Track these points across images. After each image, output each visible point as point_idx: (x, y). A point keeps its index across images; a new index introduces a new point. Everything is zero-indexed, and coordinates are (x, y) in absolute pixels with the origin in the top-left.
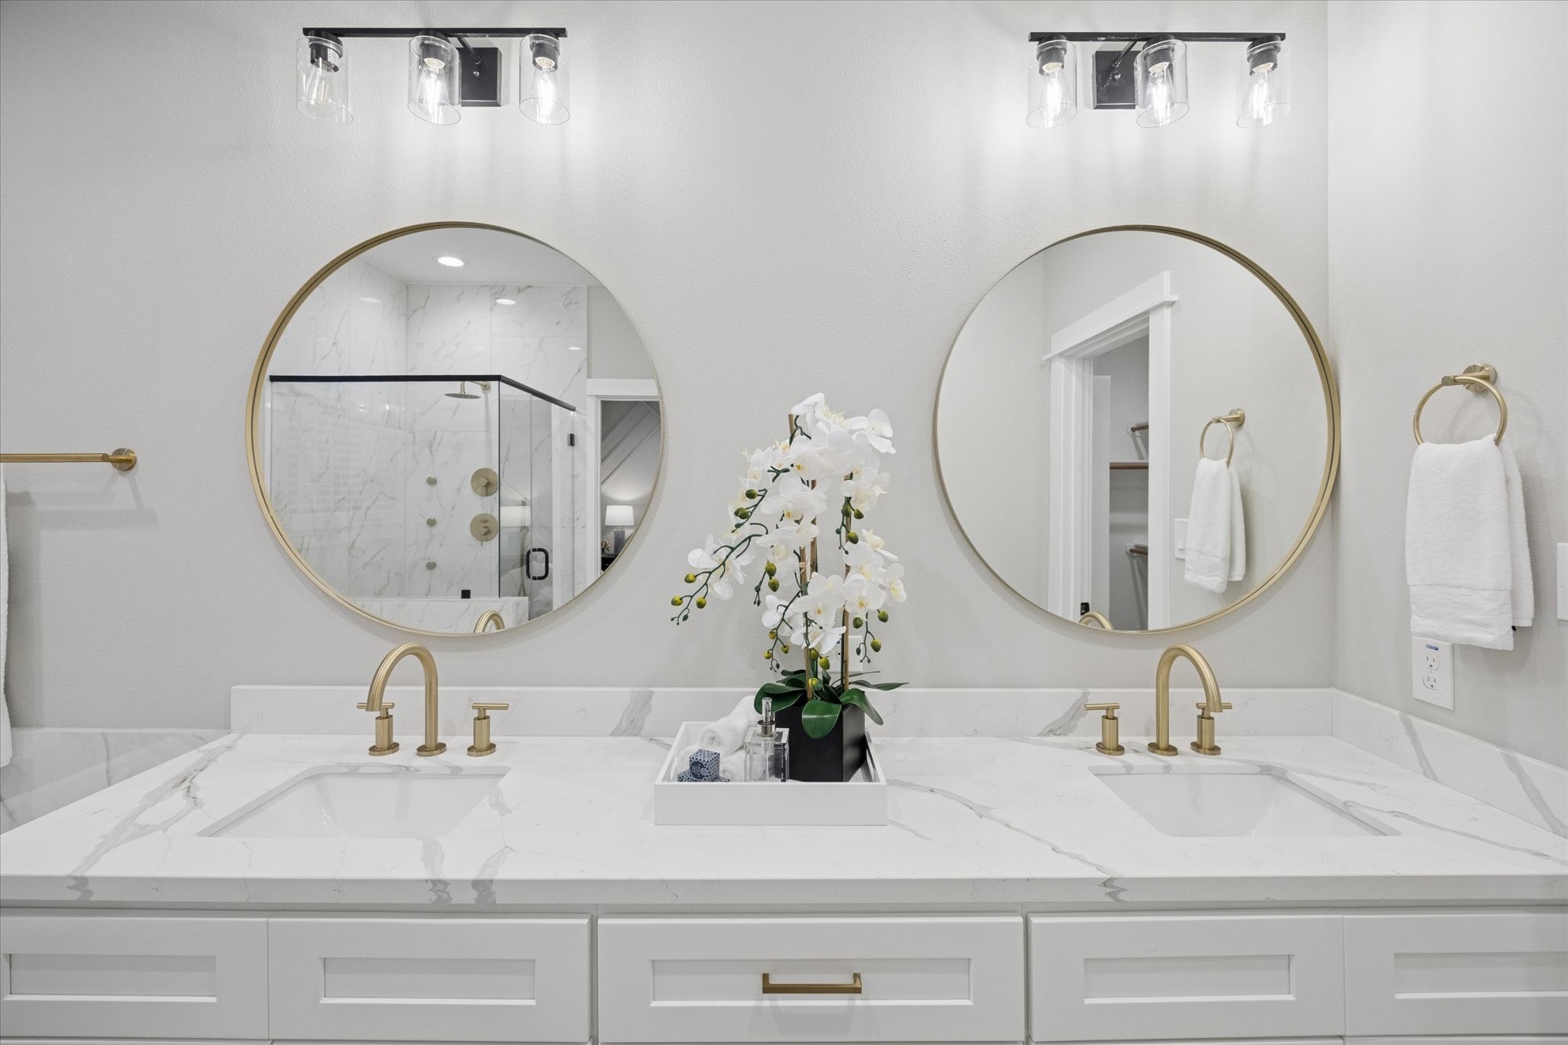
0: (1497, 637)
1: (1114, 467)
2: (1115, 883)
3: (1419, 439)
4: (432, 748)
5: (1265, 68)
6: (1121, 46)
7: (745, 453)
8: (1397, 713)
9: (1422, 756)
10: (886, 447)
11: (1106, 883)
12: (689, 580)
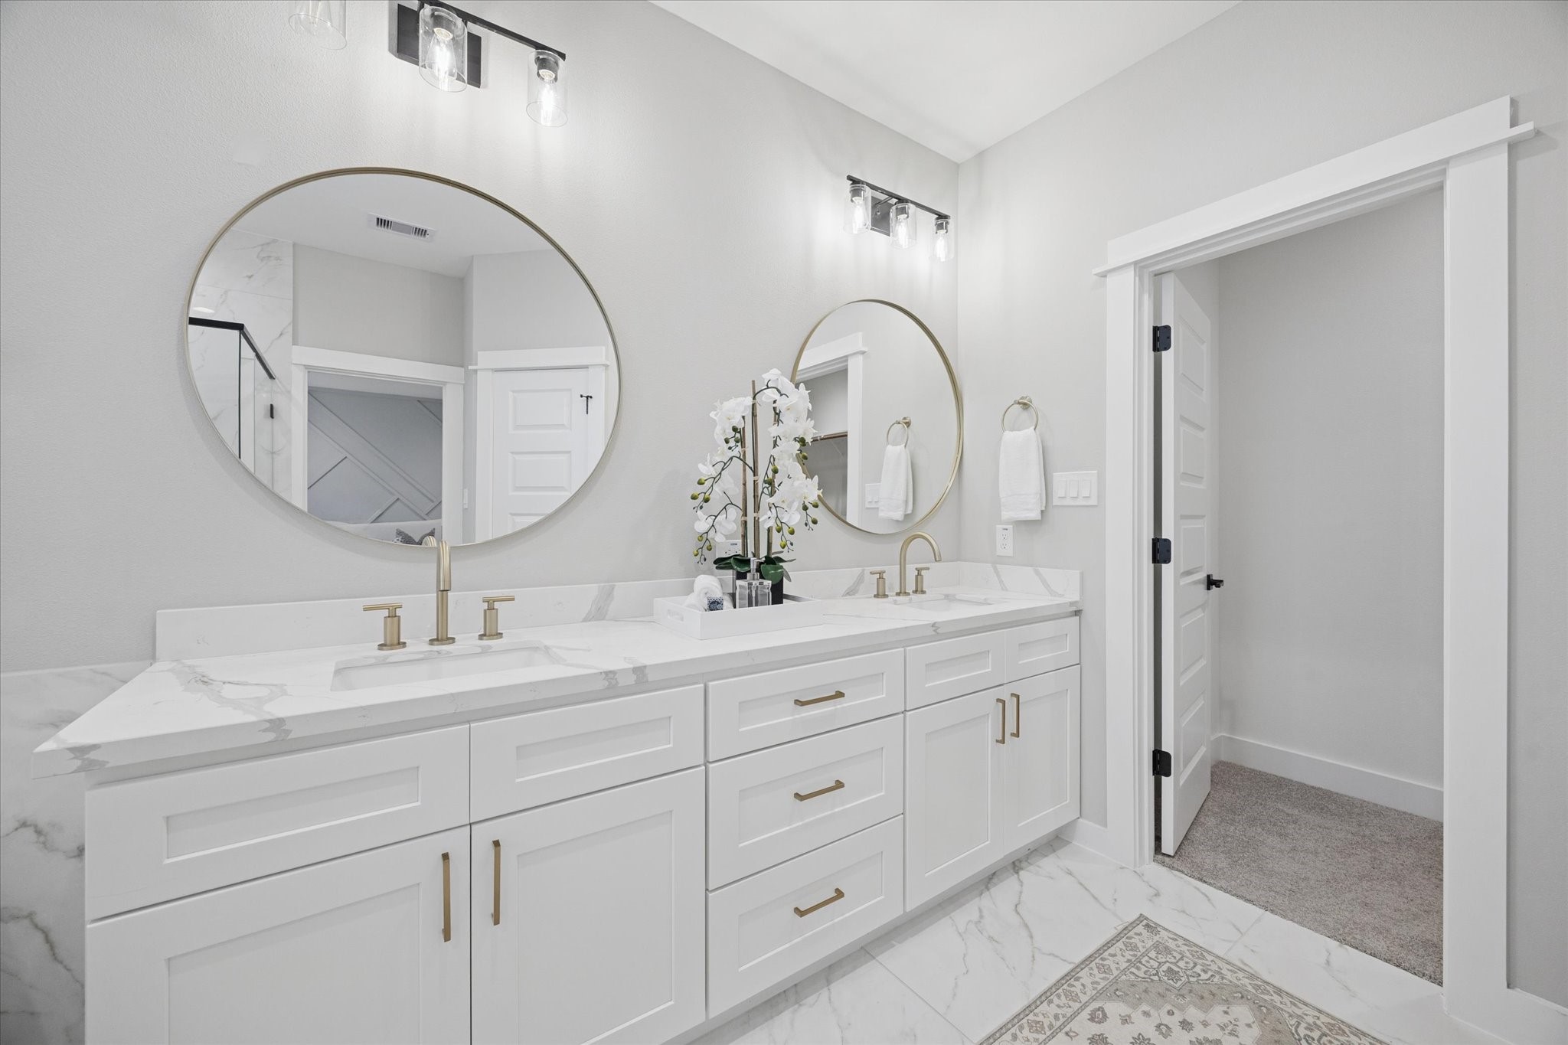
0: (1035, 515)
3: (1004, 430)
4: (442, 638)
5: (942, 232)
6: (883, 197)
8: (990, 565)
9: (1001, 582)
11: (933, 625)
12: (700, 483)
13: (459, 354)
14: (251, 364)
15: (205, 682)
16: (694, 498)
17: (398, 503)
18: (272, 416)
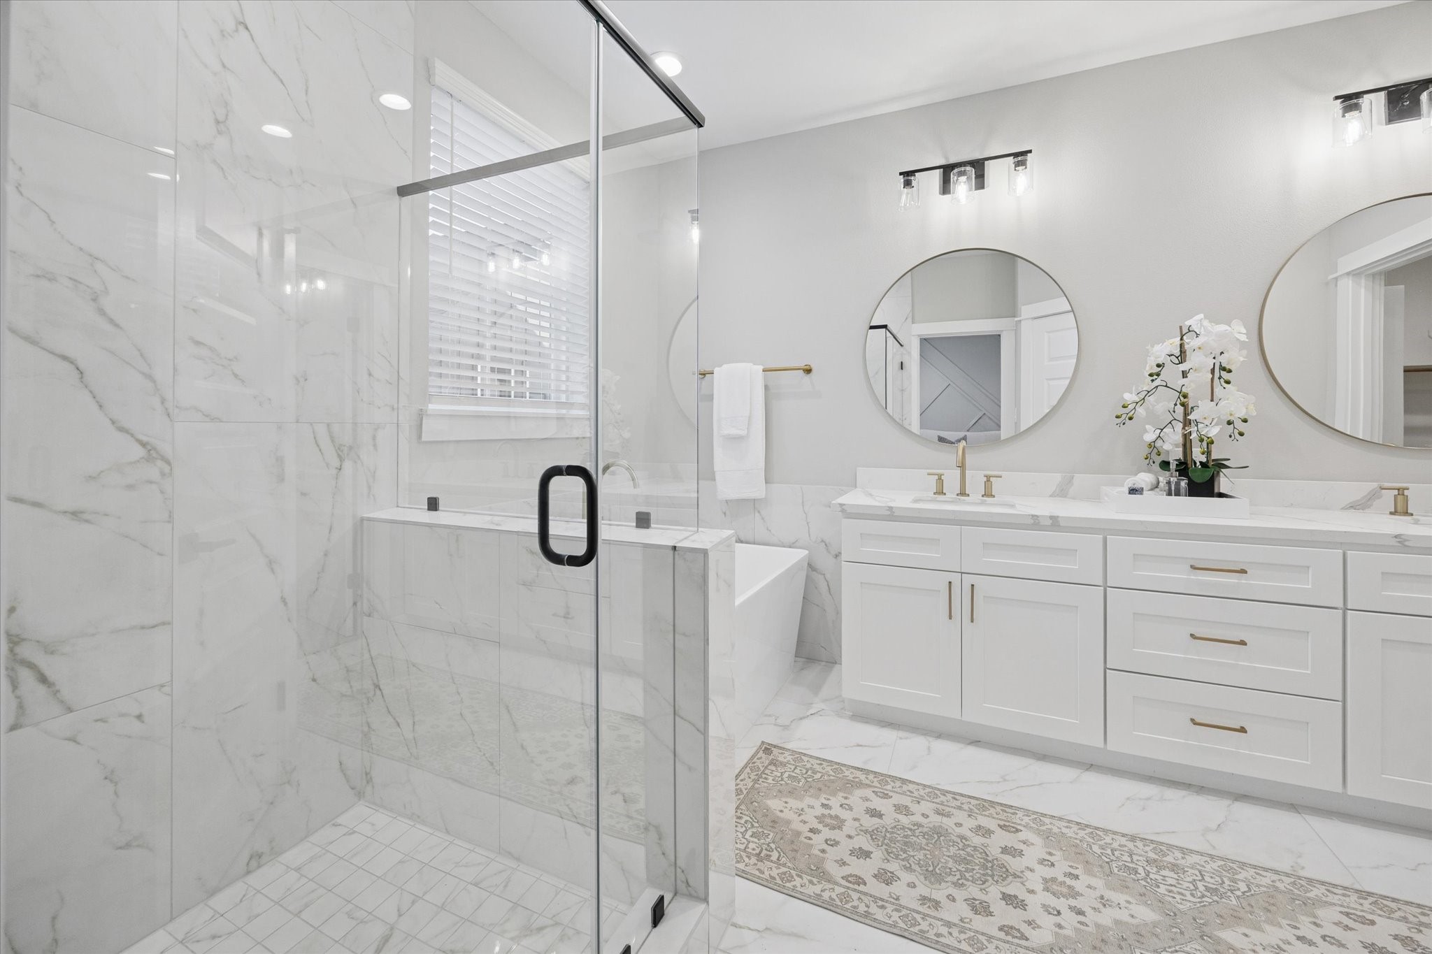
1: (1407, 370)
2: (1402, 537)
4: (963, 493)
7: (1149, 347)
10: (1243, 338)
11: (1396, 536)
12: (1124, 407)
13: (1012, 312)
14: (891, 340)
15: (871, 495)
16: (1118, 417)
17: (985, 417)
18: (902, 369)
